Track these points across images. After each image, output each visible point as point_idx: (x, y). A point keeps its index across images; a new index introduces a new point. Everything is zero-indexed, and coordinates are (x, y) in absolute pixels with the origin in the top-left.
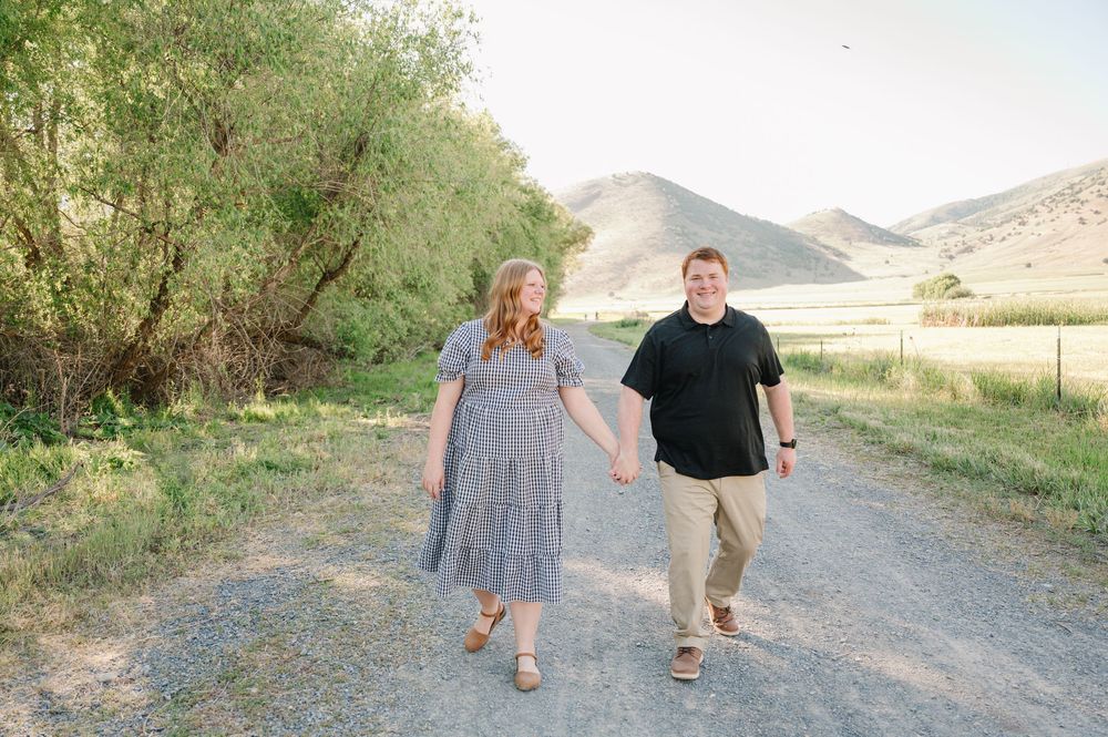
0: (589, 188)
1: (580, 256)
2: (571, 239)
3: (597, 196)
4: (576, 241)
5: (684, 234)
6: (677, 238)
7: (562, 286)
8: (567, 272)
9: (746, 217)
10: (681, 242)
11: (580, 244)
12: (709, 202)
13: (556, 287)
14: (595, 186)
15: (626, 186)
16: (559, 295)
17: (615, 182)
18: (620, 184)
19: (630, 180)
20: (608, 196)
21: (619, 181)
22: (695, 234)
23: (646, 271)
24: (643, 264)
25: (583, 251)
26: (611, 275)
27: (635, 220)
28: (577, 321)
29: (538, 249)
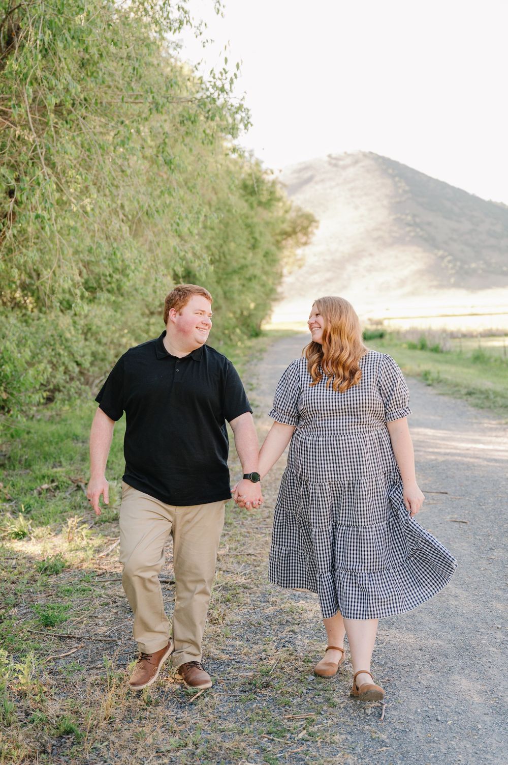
0: (300, 171)
1: (299, 252)
2: (289, 229)
3: (310, 180)
4: (294, 232)
5: (415, 225)
6: (408, 229)
7: (279, 289)
8: (285, 271)
9: (490, 203)
10: (412, 234)
11: (300, 235)
12: (444, 186)
13: (272, 290)
14: (307, 168)
15: (345, 167)
16: (275, 300)
17: (330, 164)
18: (336, 165)
19: (348, 161)
20: (322, 181)
21: (334, 162)
22: (429, 224)
23: (370, 269)
24: (366, 262)
25: (305, 244)
26: (328, 275)
27: (356, 208)
28: (297, 333)
29: (256, 239)
